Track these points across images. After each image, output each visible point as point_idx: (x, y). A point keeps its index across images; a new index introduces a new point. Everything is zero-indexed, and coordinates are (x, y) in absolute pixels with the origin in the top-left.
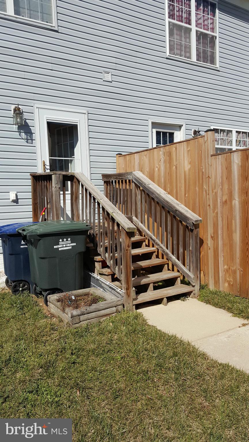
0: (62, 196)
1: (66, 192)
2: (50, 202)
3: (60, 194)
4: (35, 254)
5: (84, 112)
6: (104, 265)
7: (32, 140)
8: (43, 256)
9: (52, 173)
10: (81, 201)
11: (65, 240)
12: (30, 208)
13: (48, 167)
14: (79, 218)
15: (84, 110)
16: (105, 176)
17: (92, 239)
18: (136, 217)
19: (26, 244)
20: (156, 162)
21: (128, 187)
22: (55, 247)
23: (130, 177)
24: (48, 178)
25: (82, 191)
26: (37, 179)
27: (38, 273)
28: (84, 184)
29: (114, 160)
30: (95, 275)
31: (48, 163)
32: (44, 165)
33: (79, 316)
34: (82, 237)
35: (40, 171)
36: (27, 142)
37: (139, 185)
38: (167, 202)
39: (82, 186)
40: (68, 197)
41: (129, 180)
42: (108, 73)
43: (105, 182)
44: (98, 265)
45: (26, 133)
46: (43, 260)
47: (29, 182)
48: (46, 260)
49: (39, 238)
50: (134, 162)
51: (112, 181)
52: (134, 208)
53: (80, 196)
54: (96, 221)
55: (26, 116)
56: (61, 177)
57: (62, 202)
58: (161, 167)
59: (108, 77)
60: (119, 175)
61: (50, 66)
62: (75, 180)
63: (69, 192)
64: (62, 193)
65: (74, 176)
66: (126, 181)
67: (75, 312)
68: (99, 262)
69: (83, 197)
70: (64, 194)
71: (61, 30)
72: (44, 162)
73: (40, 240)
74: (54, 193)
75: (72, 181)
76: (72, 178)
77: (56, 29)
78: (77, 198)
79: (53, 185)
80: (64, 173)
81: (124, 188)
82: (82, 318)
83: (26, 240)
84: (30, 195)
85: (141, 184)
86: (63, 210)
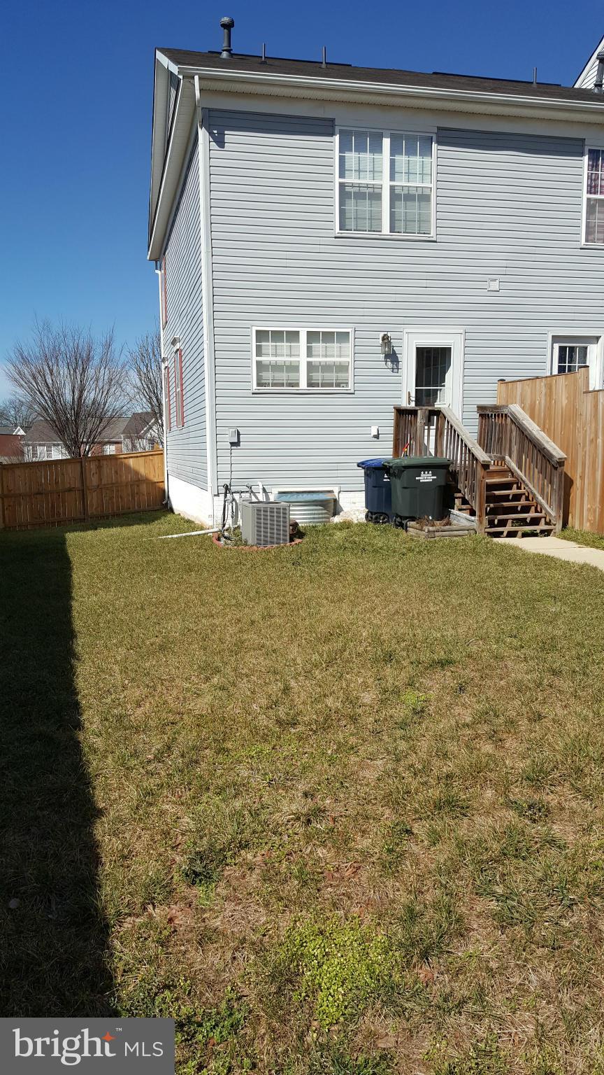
0: (426, 431)
1: (431, 427)
2: (414, 438)
3: (424, 429)
4: (398, 484)
5: (461, 331)
6: (465, 502)
7: (398, 369)
8: (405, 486)
9: (417, 408)
10: (445, 437)
11: (426, 472)
12: (391, 444)
13: (414, 399)
14: (442, 454)
15: (460, 329)
16: (480, 408)
17: (454, 475)
18: (510, 457)
19: (389, 478)
20: (538, 394)
21: (504, 422)
22: (417, 478)
23: (505, 411)
24: (413, 412)
25: (448, 427)
26: (400, 412)
27: (400, 499)
28: (450, 420)
29: (495, 386)
30: (455, 511)
31: (413, 394)
32: (409, 397)
33: (434, 532)
34: (443, 471)
35: (404, 404)
36: (393, 371)
37: (515, 422)
38: (538, 440)
39: (448, 422)
40: (433, 432)
41: (506, 414)
42: (495, 280)
43: (480, 415)
44: (457, 502)
45: (392, 362)
46: (406, 490)
47: (392, 416)
48: (408, 490)
49: (403, 469)
50: (516, 393)
51: (492, 415)
52: (508, 446)
53: (446, 431)
54: (459, 462)
55: (394, 342)
56: (427, 412)
57: (426, 438)
58: (541, 401)
59: (495, 286)
60: (495, 408)
61: (424, 283)
62: (441, 415)
63: (434, 427)
64: (426, 427)
65: (440, 411)
66: (502, 414)
67: (431, 528)
68: (459, 498)
69: (448, 433)
70: (429, 429)
71: (440, 238)
72: (409, 393)
73: (403, 471)
74: (418, 428)
75: (438, 416)
76: (438, 413)
77: (434, 239)
78: (442, 434)
79: (418, 420)
80: (430, 408)
81: (500, 422)
82: (437, 534)
83: (390, 473)
84: (392, 430)
85: (516, 419)
86: (427, 448)
